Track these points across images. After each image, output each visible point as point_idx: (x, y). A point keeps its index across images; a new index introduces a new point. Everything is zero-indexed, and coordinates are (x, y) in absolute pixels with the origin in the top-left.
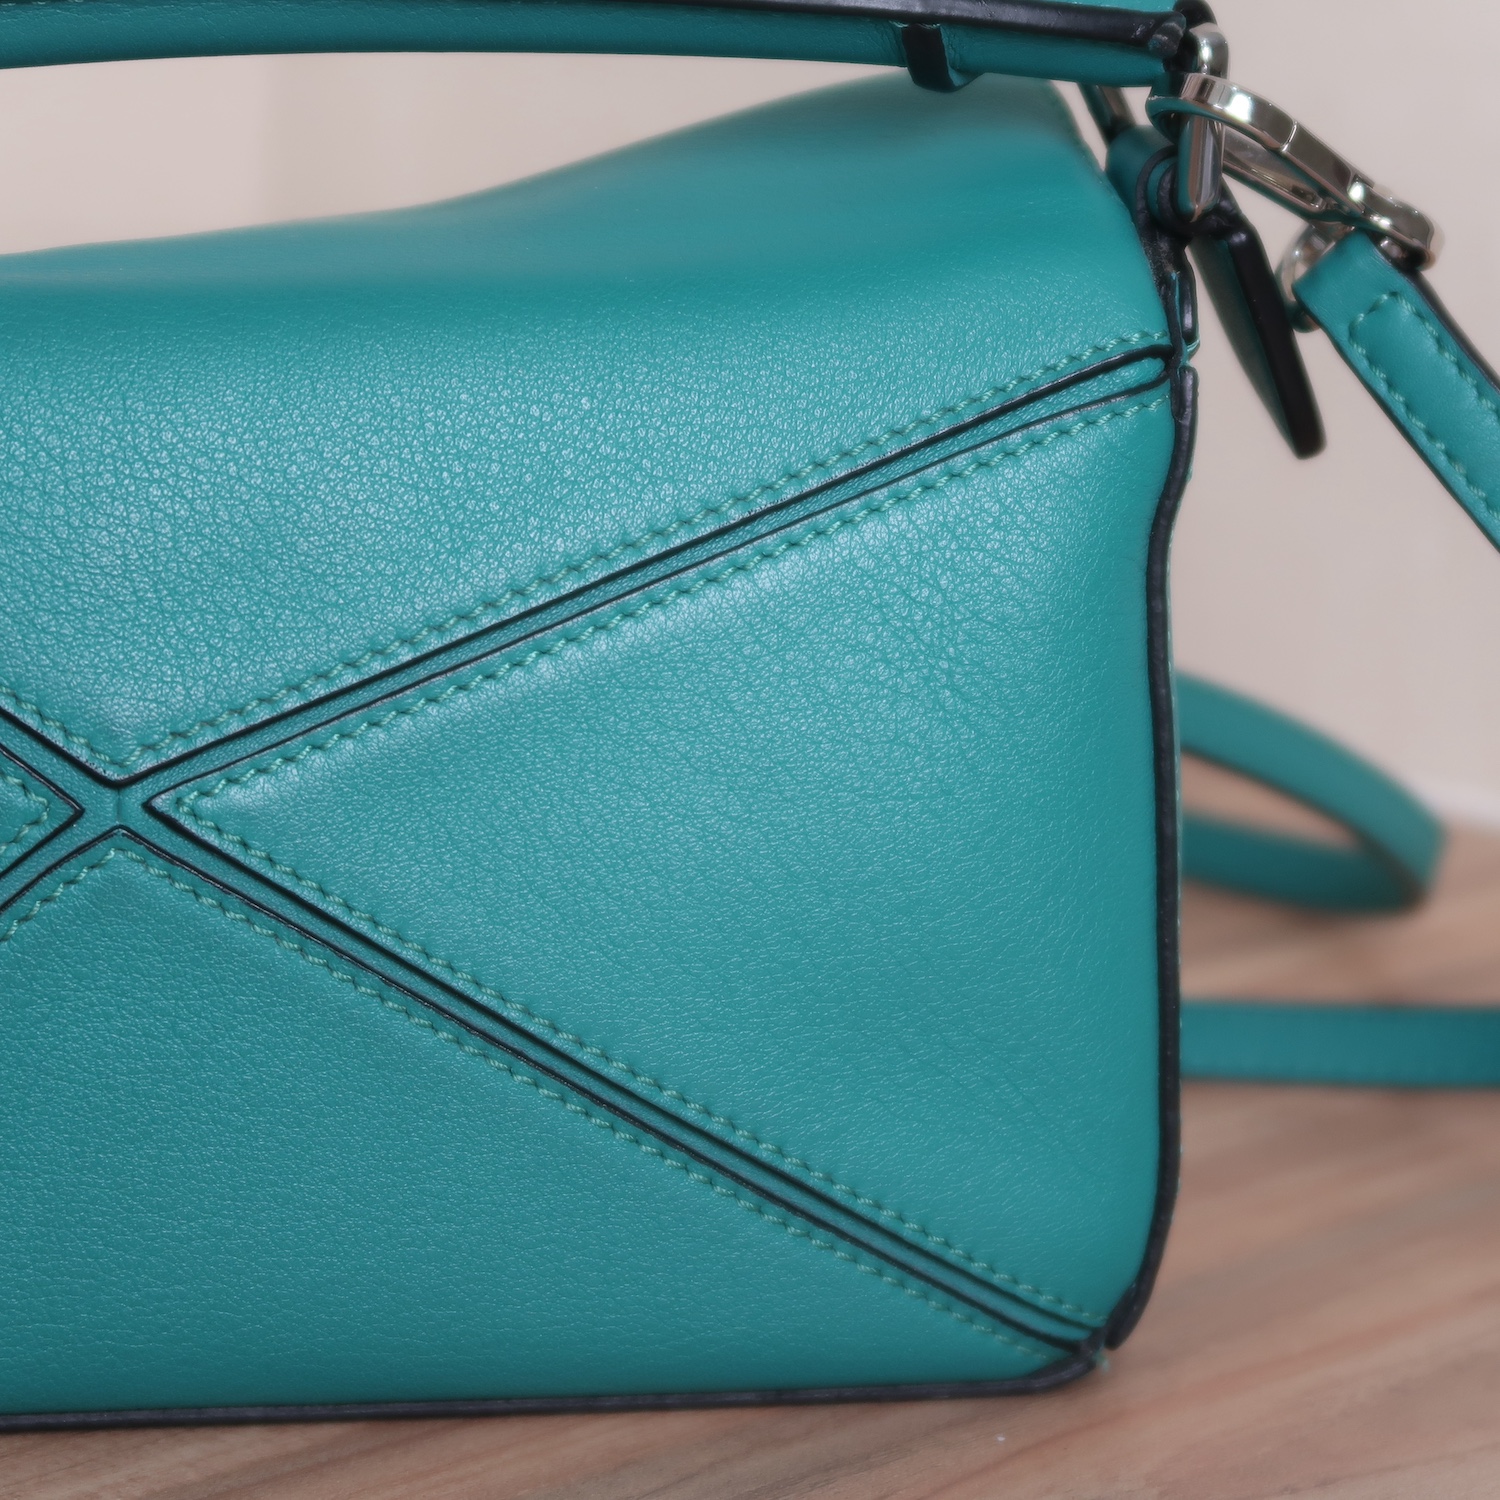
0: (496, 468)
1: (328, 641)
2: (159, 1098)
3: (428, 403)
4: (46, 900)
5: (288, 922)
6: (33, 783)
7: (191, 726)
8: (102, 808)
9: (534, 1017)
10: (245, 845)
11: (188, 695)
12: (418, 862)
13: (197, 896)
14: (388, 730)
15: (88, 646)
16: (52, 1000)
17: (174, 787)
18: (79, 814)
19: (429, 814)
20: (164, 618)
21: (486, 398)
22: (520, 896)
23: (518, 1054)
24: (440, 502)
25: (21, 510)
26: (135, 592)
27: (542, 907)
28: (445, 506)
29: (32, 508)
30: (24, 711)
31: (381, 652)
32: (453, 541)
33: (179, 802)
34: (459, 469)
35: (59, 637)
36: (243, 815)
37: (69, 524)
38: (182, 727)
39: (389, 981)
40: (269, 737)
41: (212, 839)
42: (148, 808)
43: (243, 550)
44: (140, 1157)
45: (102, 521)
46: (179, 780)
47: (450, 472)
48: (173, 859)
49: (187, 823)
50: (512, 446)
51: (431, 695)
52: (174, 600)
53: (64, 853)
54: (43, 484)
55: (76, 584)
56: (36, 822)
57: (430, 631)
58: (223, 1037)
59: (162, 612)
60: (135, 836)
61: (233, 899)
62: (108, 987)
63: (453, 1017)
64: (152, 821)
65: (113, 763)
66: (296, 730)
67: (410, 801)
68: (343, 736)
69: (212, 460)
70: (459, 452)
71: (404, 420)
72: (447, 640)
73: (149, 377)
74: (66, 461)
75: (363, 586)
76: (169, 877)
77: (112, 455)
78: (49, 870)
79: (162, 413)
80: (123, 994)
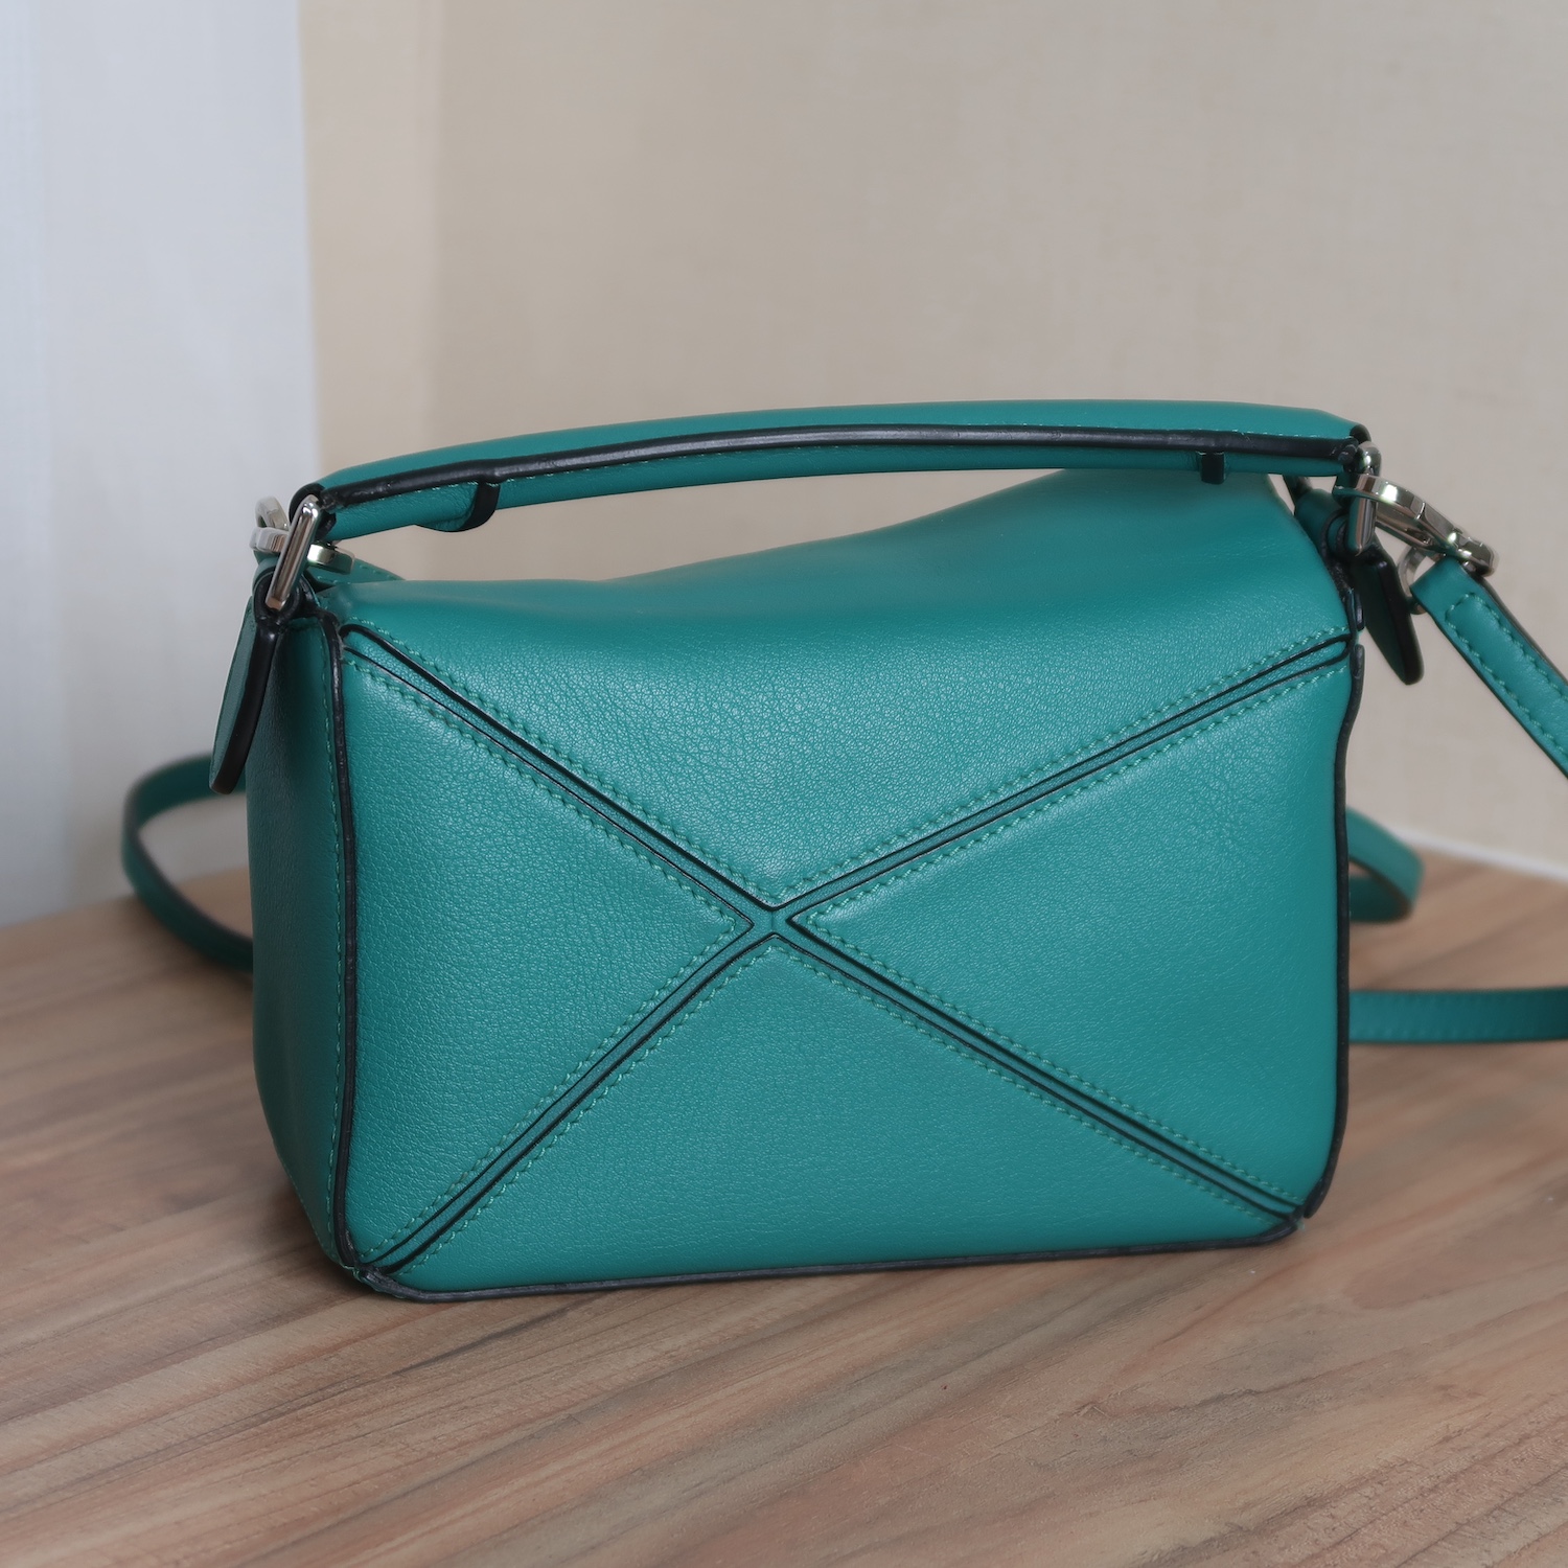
0: (980, 720)
1: (889, 823)
2: (789, 1087)
3: (942, 683)
4: (732, 976)
5: (865, 985)
6: (727, 909)
7: (814, 874)
8: (763, 921)
9: (1000, 1035)
10: (843, 942)
11: (812, 857)
12: (938, 948)
13: (816, 971)
14: (922, 873)
15: (756, 830)
16: (732, 1033)
17: (805, 909)
18: (752, 925)
19: (944, 921)
20: (799, 813)
21: (974, 679)
22: (994, 966)
23: (990, 1057)
24: (950, 740)
25: (718, 753)
26: (782, 798)
27: (1006, 972)
28: (952, 743)
29: (724, 750)
30: (721, 868)
31: (919, 829)
32: (957, 762)
33: (808, 918)
34: (959, 721)
35: (740, 825)
36: (843, 924)
37: (745, 759)
38: (809, 875)
39: (921, 1017)
40: (855, 879)
41: (825, 938)
42: (789, 921)
43: (841, 772)
44: (777, 1122)
45: (764, 758)
46: (806, 905)
47: (955, 723)
48: (804, 951)
49: (811, 929)
50: (989, 707)
51: (946, 853)
52: (803, 802)
53: (741, 949)
54: (730, 736)
55: (749, 794)
56: (727, 932)
57: (945, 816)
58: (827, 1052)
59: (798, 809)
60: (783, 939)
61: (836, 973)
62: (764, 1025)
63: (955, 1037)
64: (791, 930)
65: (772, 897)
66: (869, 875)
67: (934, 913)
68: (897, 878)
69: (824, 720)
70: (960, 711)
71: (929, 693)
72: (955, 820)
73: (786, 672)
74: (743, 723)
75: (908, 790)
76: (801, 961)
77: (768, 719)
78: (733, 959)
79: (795, 693)
80: (771, 1029)
